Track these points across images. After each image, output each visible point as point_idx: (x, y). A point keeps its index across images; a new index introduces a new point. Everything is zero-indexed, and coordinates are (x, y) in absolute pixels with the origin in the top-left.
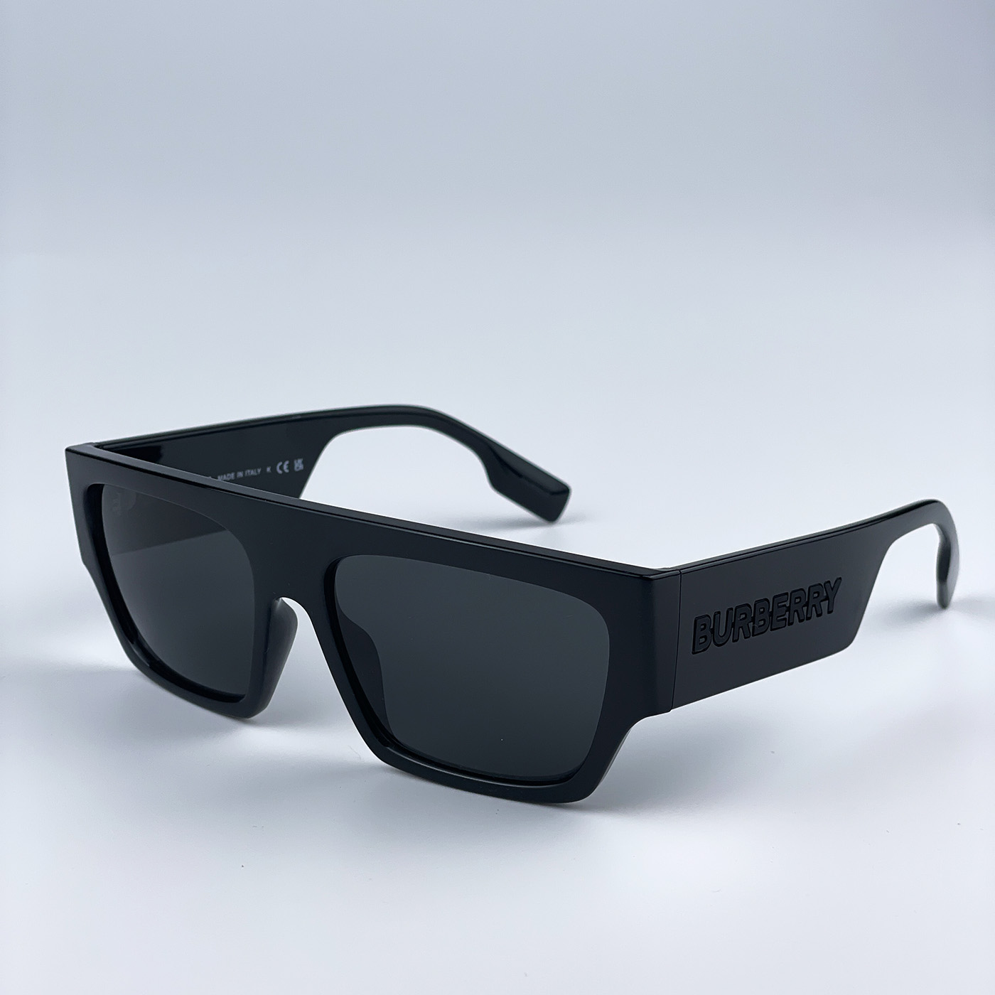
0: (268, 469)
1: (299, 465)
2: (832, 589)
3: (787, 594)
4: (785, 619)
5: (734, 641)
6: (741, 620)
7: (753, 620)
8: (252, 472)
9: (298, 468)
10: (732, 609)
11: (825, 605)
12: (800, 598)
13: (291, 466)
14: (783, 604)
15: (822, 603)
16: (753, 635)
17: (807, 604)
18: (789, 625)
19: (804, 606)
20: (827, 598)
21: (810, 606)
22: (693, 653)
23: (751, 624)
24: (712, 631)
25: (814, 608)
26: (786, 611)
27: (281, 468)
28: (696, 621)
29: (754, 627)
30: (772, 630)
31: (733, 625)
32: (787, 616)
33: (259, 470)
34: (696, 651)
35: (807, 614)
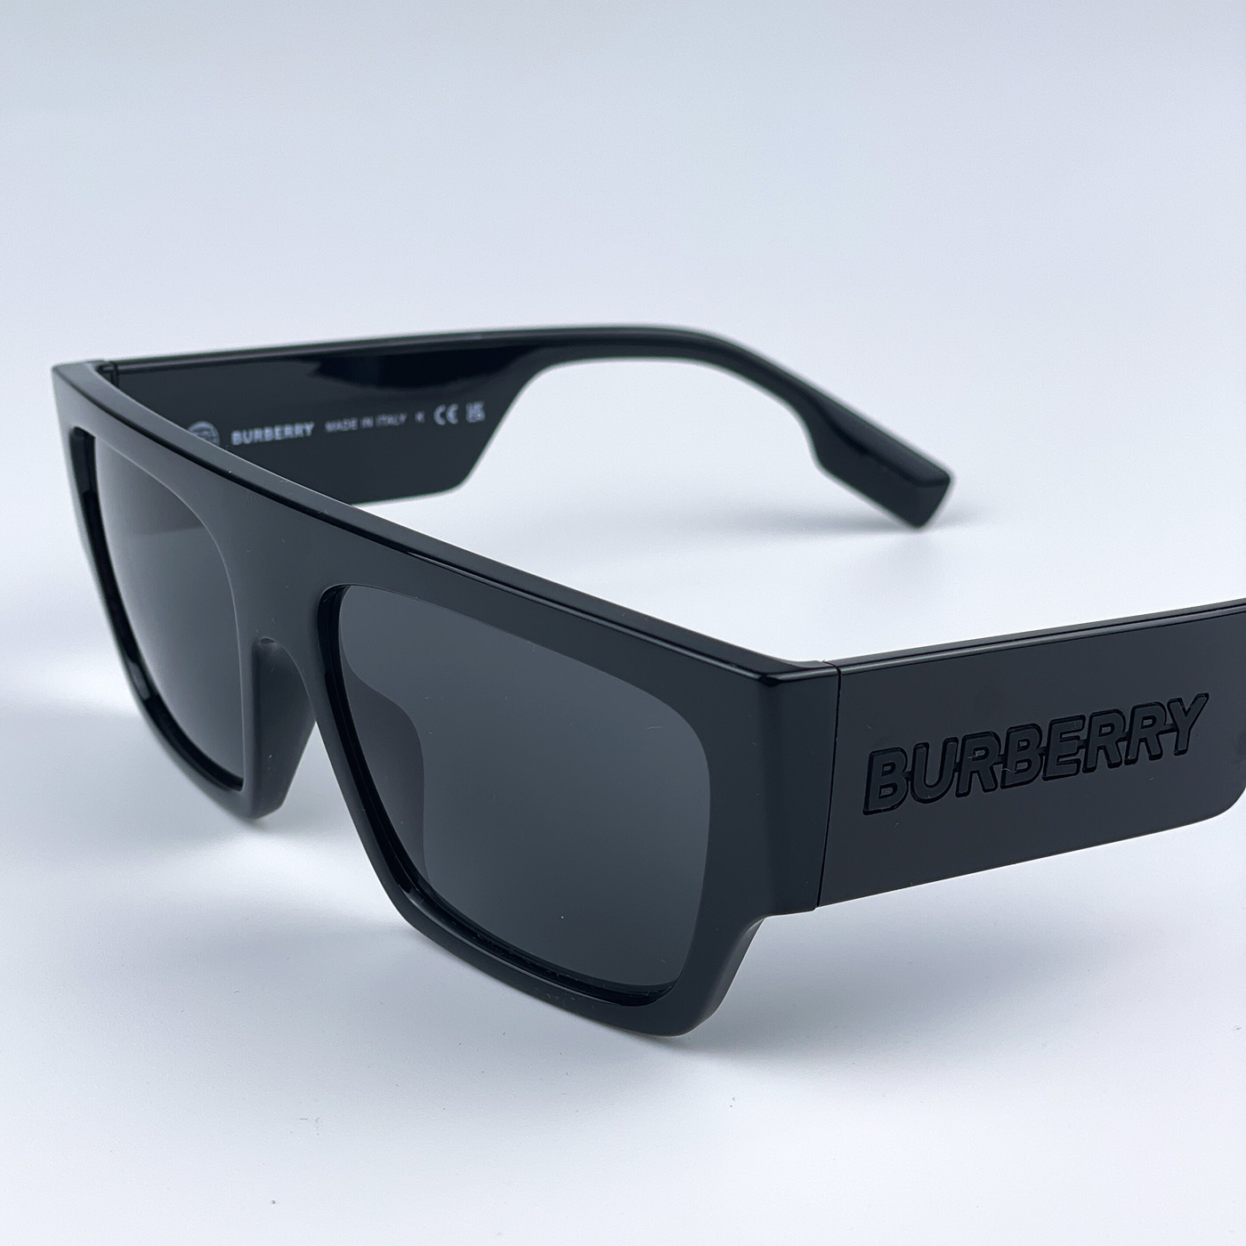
0: (420, 417)
1: (476, 412)
2: (1186, 713)
3: (1083, 718)
4: (1078, 761)
5: (958, 795)
6: (974, 759)
7: (1004, 760)
8: (390, 420)
9: (473, 418)
10: (956, 740)
11: (1168, 740)
12: (1112, 726)
13: (461, 414)
14: (1076, 734)
15: (1160, 736)
16: (1003, 787)
17: (1128, 738)
18: (1084, 772)
19: (1120, 740)
20: (1174, 728)
21: (1135, 740)
22: (866, 813)
23: (998, 769)
24: (910, 777)
25: (1143, 744)
26: (1079, 748)
27: (444, 415)
28: (871, 758)
29: (1004, 772)
30: (1045, 779)
31: (958, 768)
32: (1081, 755)
33: (403, 418)
34: (871, 809)
35: (1127, 755)
